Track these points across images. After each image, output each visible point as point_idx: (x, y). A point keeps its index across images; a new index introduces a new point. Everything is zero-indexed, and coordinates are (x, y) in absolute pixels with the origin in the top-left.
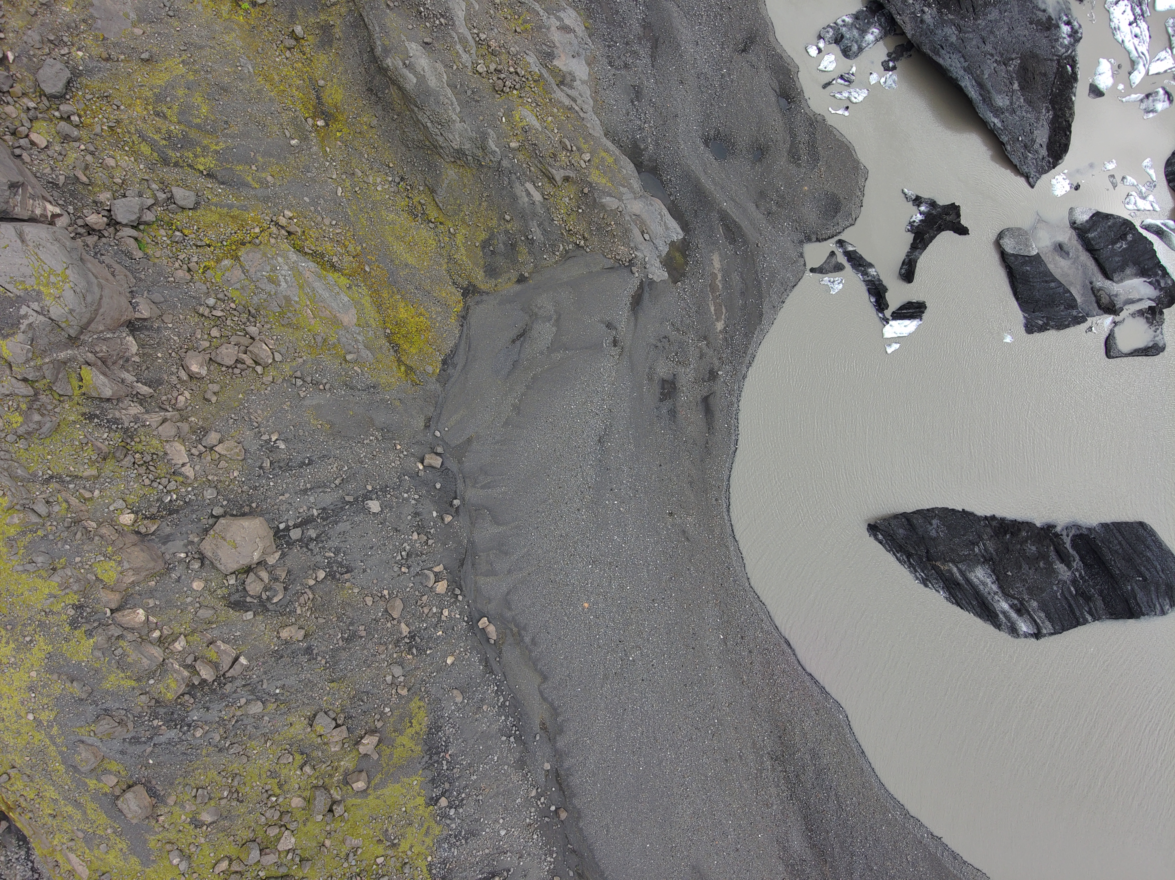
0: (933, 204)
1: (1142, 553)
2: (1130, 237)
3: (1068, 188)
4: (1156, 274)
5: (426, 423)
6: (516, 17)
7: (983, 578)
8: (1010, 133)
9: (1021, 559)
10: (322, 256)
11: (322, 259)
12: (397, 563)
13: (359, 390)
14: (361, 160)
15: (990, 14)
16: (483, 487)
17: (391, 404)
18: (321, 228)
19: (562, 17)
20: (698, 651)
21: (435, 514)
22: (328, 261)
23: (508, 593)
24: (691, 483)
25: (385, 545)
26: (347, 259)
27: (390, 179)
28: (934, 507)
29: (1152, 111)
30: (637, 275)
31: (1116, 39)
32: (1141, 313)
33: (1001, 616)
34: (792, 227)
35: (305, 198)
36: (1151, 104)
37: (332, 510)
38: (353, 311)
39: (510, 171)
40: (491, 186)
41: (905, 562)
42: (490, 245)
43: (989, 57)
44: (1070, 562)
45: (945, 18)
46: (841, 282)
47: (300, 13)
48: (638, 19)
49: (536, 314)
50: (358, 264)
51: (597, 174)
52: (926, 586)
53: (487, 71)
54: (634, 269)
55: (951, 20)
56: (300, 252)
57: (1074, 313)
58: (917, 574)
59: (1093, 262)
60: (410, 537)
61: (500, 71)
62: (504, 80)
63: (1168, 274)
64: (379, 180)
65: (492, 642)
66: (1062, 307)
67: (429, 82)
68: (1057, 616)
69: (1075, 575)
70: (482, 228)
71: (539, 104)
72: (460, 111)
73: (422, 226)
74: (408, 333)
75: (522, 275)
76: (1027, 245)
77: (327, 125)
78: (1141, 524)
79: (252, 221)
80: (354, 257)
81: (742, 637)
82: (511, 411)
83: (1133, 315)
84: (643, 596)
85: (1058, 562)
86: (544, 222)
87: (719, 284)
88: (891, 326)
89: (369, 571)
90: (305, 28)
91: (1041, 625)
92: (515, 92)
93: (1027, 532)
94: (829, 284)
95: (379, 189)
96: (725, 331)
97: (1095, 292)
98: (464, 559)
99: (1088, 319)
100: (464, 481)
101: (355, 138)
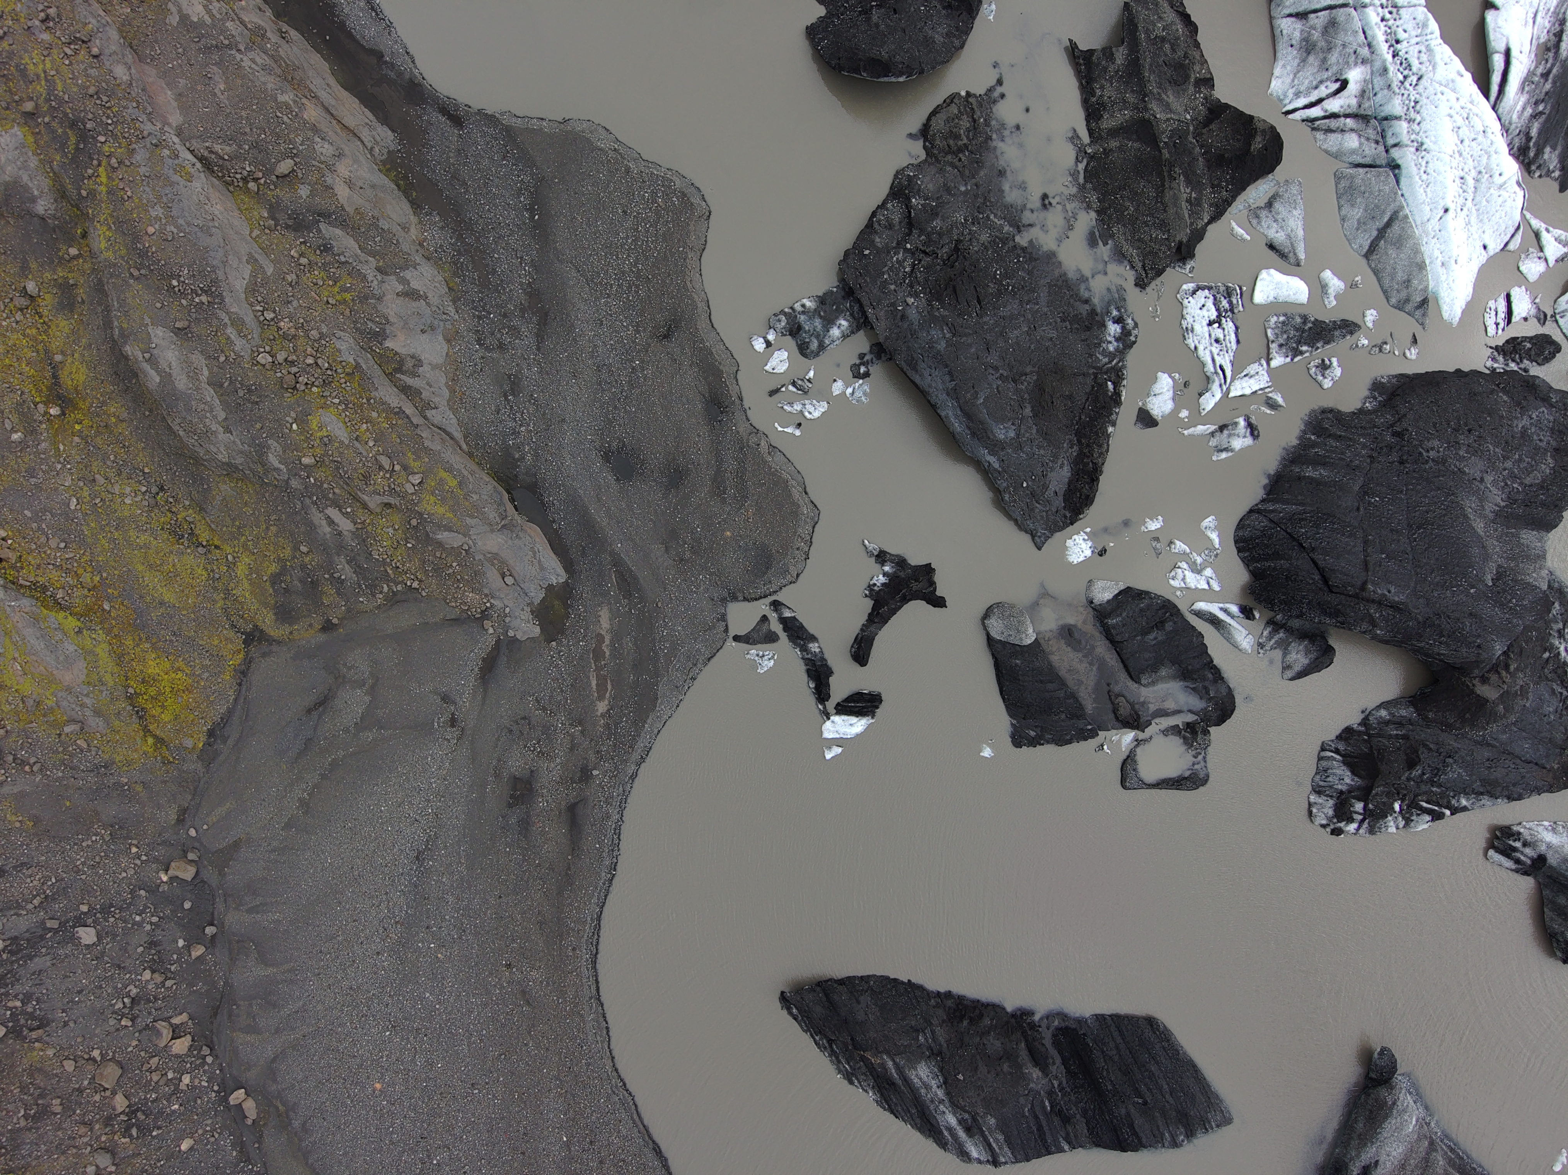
0: (901, 562)
1: (1144, 1066)
2: (1169, 626)
3: (1088, 553)
4: (1204, 679)
5: (179, 816)
6: (331, 283)
7: (926, 1079)
8: (1010, 477)
9: (978, 1057)
10: (44, 589)
11: (44, 593)
12: (116, 1013)
13: (83, 771)
14: (105, 463)
15: (1005, 307)
16: (250, 911)
17: (128, 790)
18: (45, 552)
19: (408, 278)
20: (530, 1157)
21: (181, 943)
22: (51, 596)
23: (274, 1060)
24: (540, 923)
25: (101, 987)
26: (78, 593)
27: (144, 489)
28: (871, 973)
29: (1226, 450)
30: (491, 631)
31: (1187, 345)
32: (1175, 730)
33: (946, 1133)
34: (710, 581)
35: (26, 512)
36: (1226, 440)
37: (28, 940)
38: (82, 664)
39: (302, 494)
40: (279, 508)
41: (825, 1048)
42: (282, 582)
43: (991, 371)
44: (1047, 1065)
45: (937, 314)
46: (773, 657)
47: (33, 265)
48: (521, 283)
49: (344, 677)
50: (94, 599)
51: (432, 501)
52: (851, 1082)
53: (273, 362)
54: (487, 624)
55: (943, 317)
56: (14, 583)
57: (1080, 724)
58: (842, 1067)
59: (1116, 656)
60: (139, 977)
61: (292, 363)
62: (297, 375)
63: (1222, 678)
64: (128, 490)
65: (249, 1122)
66: (1063, 716)
67: (177, 382)
68: (1020, 1142)
69: (1052, 1084)
70: (272, 557)
71: (351, 406)
72: (226, 418)
73: (189, 551)
74: (160, 693)
75: (329, 621)
76: (1018, 631)
77: (63, 414)
78: (1151, 1021)
80: (89, 590)
81: (591, 1142)
82: (297, 808)
83: (1165, 732)
84: (459, 1079)
85: (1030, 1065)
86: (358, 557)
87: (606, 650)
88: (833, 722)
89: (72, 1024)
90: (40, 285)
91: (997, 1150)
92: (315, 389)
93: (992, 1020)
94: (756, 658)
95: (128, 501)
96: (607, 714)
97: (1112, 697)
98: (219, 1006)
99: (1100, 732)
100: (225, 900)
101: (98, 433)
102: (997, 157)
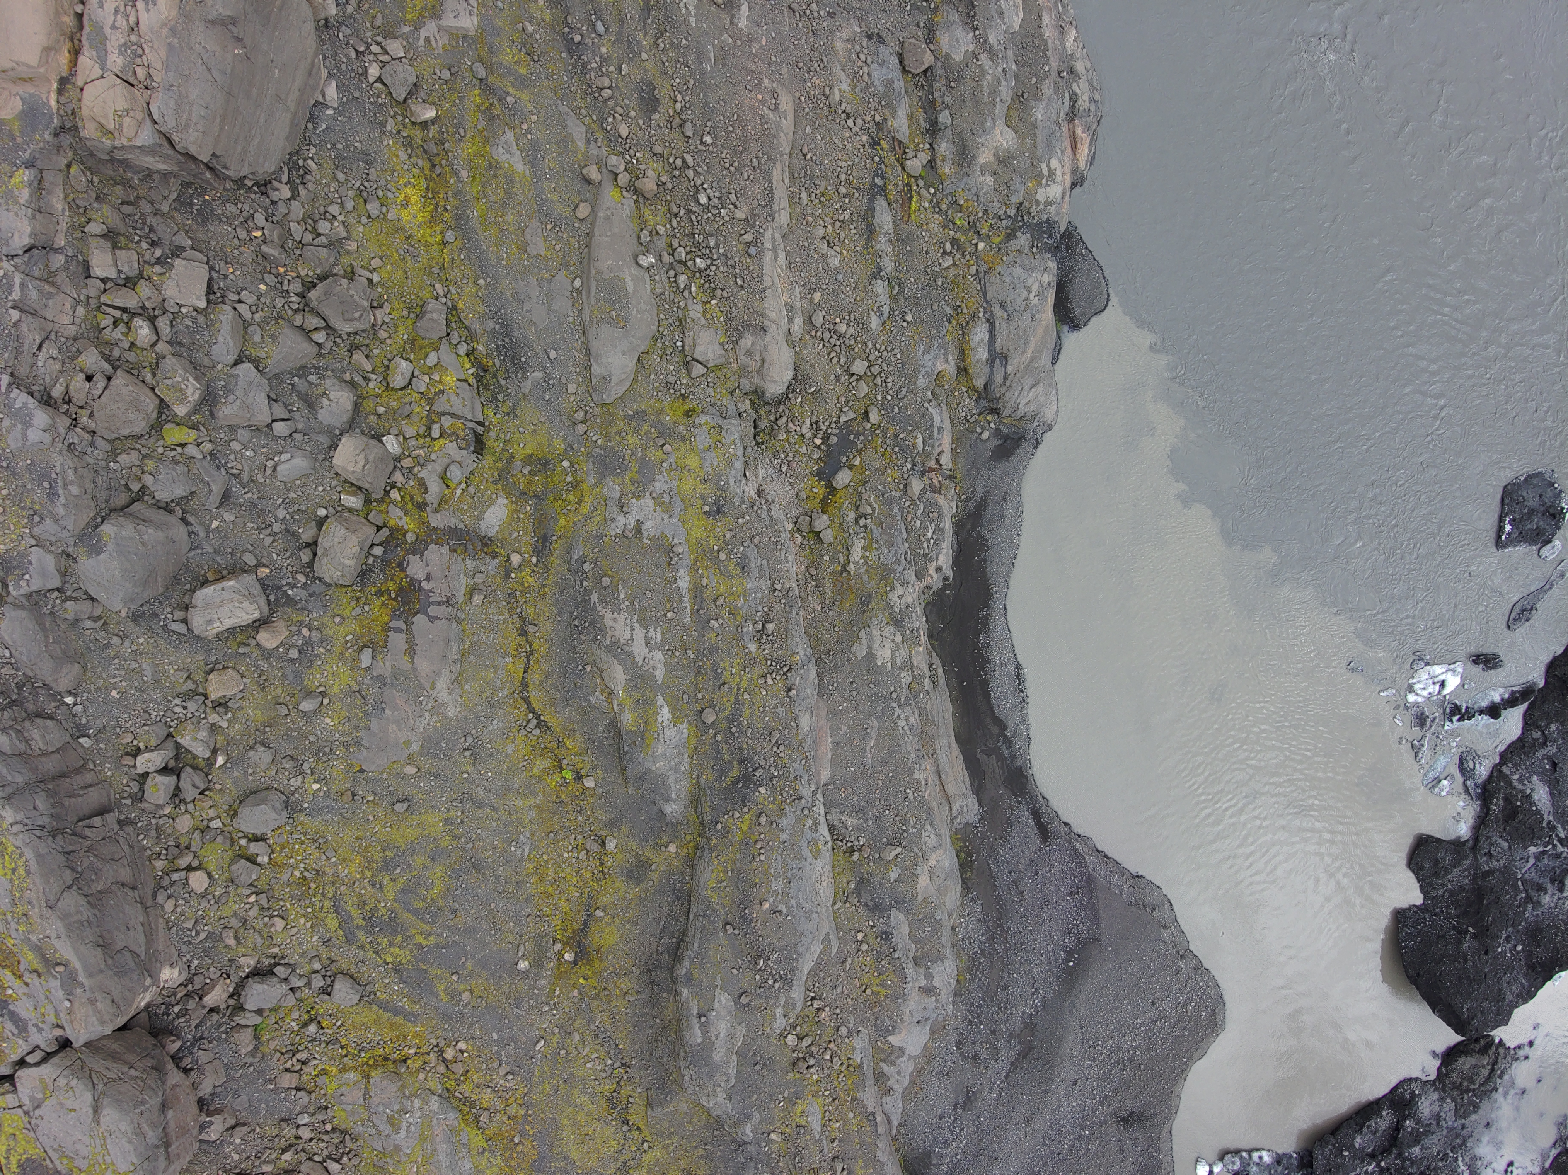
6: (876, 974)
10: (472, 1105)
11: (470, 1108)
14: (588, 1025)
18: (491, 1074)
19: (934, 973)
22: (474, 1112)
26: (498, 1118)
27: (609, 1062)
35: (494, 1033)
47: (626, 831)
48: (1024, 1013)
50: (508, 1126)
53: (797, 1044)
64: (595, 1055)
67: (715, 1053)
72: (734, 1086)
73: (613, 1121)
79: (413, 1037)
90: (620, 846)
92: (817, 1077)
95: (589, 1064)
101: (597, 997)
102: (1492, 1109)
